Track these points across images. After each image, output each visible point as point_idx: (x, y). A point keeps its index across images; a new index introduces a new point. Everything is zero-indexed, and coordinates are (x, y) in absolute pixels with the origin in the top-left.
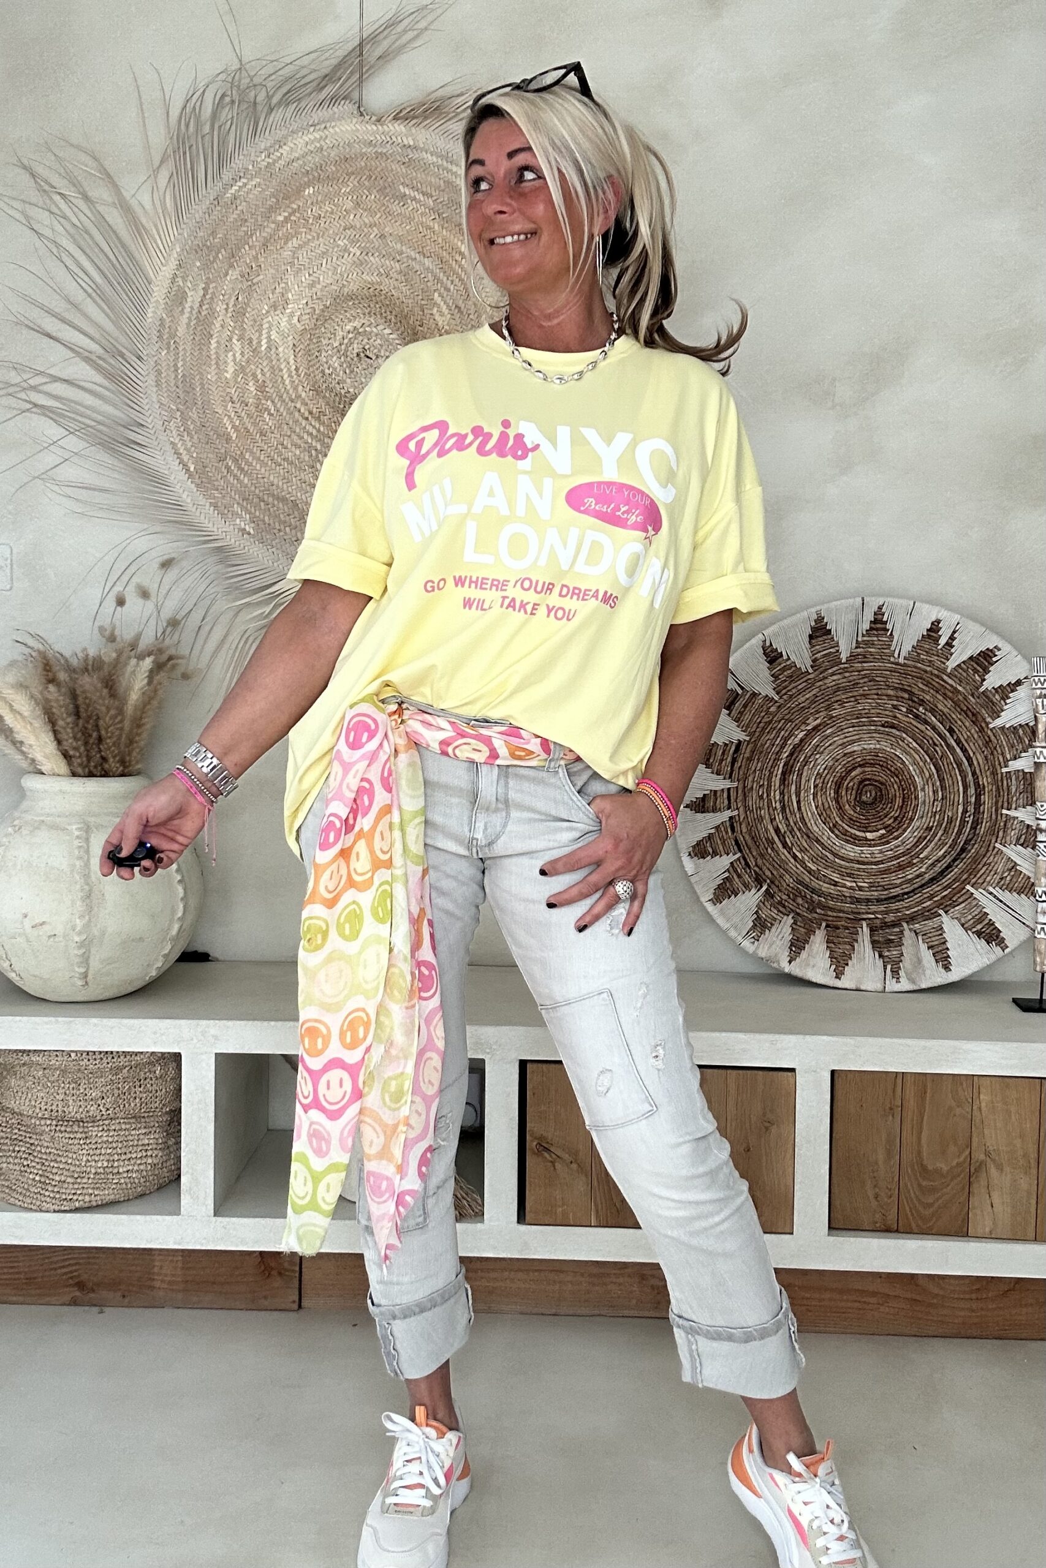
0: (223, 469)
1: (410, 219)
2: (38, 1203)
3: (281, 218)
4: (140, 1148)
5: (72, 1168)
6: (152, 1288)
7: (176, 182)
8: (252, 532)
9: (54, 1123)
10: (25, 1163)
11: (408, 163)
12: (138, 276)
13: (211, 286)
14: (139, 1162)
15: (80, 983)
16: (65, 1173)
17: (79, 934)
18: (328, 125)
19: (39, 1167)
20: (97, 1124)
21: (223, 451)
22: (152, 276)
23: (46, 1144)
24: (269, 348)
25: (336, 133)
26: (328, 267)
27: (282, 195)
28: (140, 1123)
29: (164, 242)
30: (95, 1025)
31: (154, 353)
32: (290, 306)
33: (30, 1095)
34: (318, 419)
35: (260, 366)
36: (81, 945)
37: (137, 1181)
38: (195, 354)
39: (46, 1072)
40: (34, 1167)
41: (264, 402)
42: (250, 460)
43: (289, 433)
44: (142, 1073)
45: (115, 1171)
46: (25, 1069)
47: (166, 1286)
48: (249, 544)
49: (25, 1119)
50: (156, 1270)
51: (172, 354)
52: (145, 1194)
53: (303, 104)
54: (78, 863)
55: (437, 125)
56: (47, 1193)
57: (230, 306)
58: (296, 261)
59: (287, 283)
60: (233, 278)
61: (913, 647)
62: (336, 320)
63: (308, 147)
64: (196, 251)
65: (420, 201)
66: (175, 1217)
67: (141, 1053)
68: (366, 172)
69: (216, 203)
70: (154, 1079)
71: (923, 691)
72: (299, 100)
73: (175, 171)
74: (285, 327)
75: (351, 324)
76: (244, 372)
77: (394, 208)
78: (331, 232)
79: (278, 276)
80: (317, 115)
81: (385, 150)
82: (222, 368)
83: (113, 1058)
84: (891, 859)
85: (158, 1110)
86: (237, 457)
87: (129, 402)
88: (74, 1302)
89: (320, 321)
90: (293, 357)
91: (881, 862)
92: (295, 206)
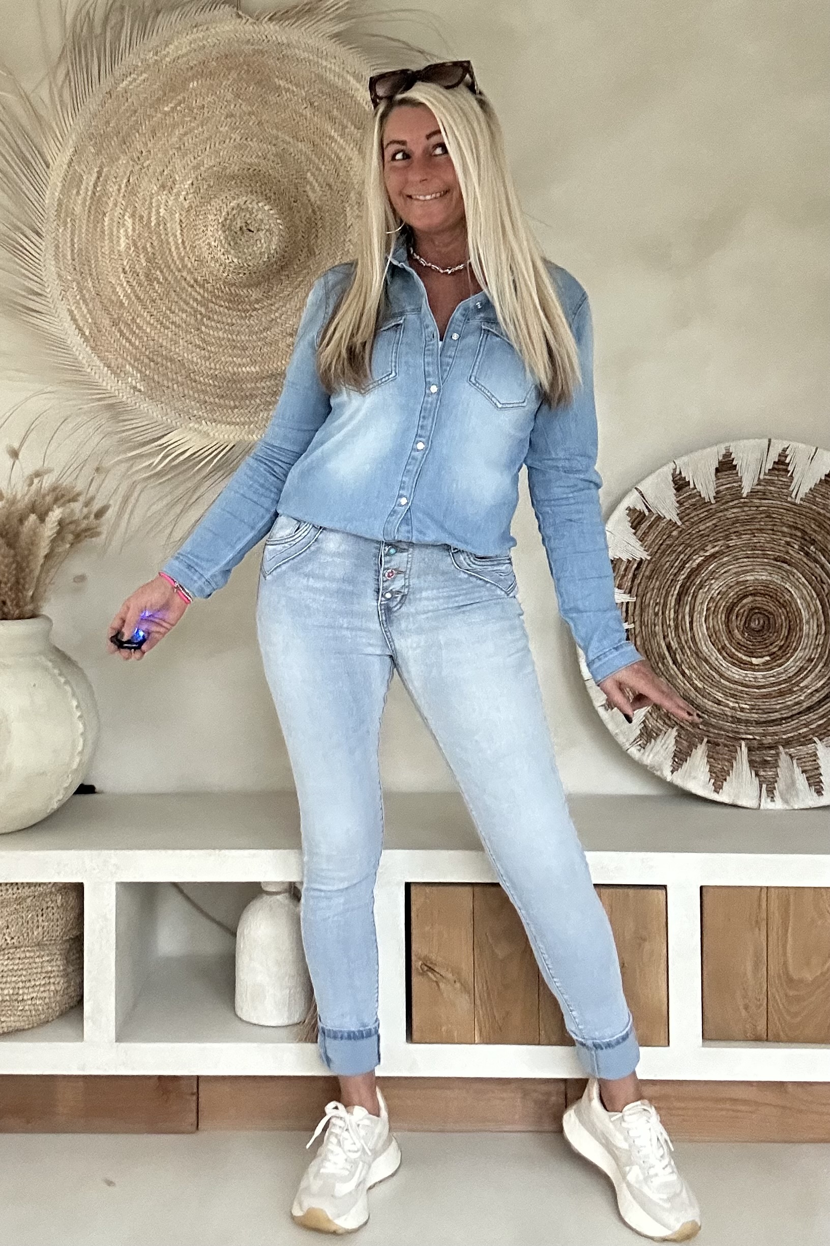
0: (116, 331)
1: (285, 108)
3: (166, 109)
4: (44, 975)
6: (54, 1113)
7: (72, 78)
8: (143, 390)
11: (282, 59)
12: (38, 163)
13: (105, 170)
14: (42, 989)
18: (210, 27)
20: (2, 952)
21: (116, 316)
22: (52, 163)
24: (158, 224)
25: (217, 32)
26: (211, 151)
27: (168, 88)
28: (44, 950)
29: (62, 133)
30: (2, 857)
31: (52, 230)
32: (177, 186)
34: (202, 286)
35: (150, 240)
37: (40, 1008)
38: (91, 231)
41: (153, 271)
42: (141, 325)
43: (176, 300)
45: (20, 998)
47: (68, 1112)
48: (139, 400)
50: (59, 1096)
51: (68, 231)
52: (48, 1022)
53: (187, 9)
55: (309, 25)
57: (123, 186)
58: (182, 147)
59: (174, 166)
60: (124, 162)
61: (810, 489)
62: (221, 198)
63: (192, 45)
64: (90, 137)
65: (294, 92)
66: (78, 1044)
67: (45, 884)
68: (245, 67)
69: (109, 96)
70: (55, 909)
71: (815, 531)
72: (184, 4)
73: (70, 68)
74: (173, 205)
75: (235, 202)
76: (135, 245)
77: (272, 98)
78: (214, 120)
79: (166, 160)
80: (200, 18)
81: (261, 48)
82: (115, 242)
83: (18, 889)
84: (773, 684)
85: (58, 939)
86: (129, 322)
87: (28, 274)
89: (205, 199)
90: (179, 232)
91: (764, 687)
92: (180, 98)
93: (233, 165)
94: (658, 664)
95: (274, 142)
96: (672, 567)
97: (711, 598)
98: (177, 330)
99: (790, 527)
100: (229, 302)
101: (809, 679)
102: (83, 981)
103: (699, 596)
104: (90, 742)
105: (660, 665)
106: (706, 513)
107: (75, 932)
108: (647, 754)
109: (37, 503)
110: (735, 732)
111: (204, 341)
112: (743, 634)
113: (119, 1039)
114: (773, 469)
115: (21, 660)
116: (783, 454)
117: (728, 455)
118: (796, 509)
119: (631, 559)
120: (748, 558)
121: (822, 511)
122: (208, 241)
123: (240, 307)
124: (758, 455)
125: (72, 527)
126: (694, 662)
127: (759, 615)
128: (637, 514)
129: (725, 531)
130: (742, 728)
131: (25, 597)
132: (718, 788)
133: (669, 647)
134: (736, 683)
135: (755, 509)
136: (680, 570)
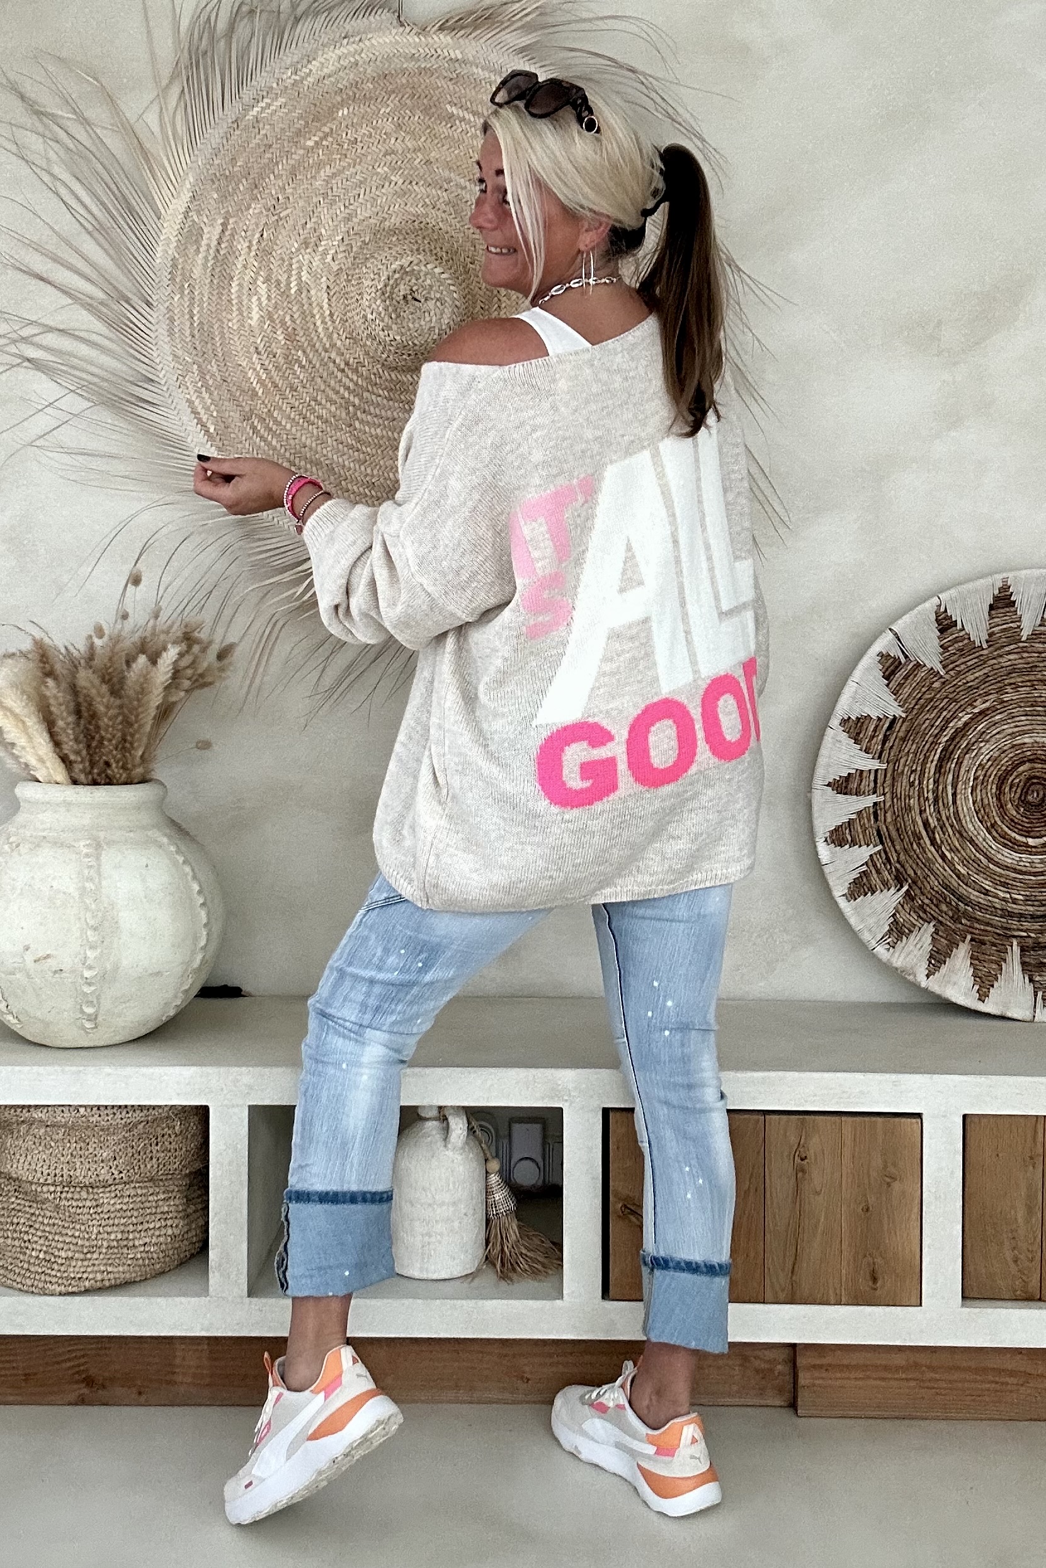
0: (248, 429)
1: (459, 142)
2: (41, 1285)
3: (310, 143)
4: (159, 1217)
5: (80, 1242)
6: (172, 1382)
7: (188, 102)
9: (59, 1189)
10: (26, 1238)
11: (456, 80)
12: (146, 212)
13: (231, 221)
14: (157, 1233)
15: (88, 1025)
16: (71, 1246)
17: (90, 968)
18: (364, 36)
19: (41, 1241)
20: (108, 1189)
21: (247, 409)
22: (163, 211)
23: (48, 1214)
24: (300, 291)
25: (373, 44)
26: (366, 197)
27: (312, 117)
28: (158, 1186)
29: (176, 173)
30: (109, 1074)
31: (165, 299)
32: (323, 243)
33: (29, 1157)
34: (356, 371)
35: (289, 311)
36: (89, 981)
37: (155, 1256)
38: (214, 299)
39: (48, 1129)
40: (36, 1242)
41: (294, 352)
42: (279, 419)
43: (323, 387)
44: (159, 1129)
45: (131, 1244)
46: (23, 1128)
47: (190, 1380)
49: (24, 1185)
50: (178, 1361)
51: (186, 299)
52: (163, 1272)
53: (334, 13)
54: (87, 885)
55: (490, 35)
56: (54, 1273)
57: (254, 243)
58: (329, 191)
59: (319, 217)
60: (256, 211)
62: (379, 258)
63: (341, 62)
64: (212, 181)
65: (469, 122)
66: (203, 1299)
67: (160, 1107)
68: (409, 90)
69: (235, 126)
70: (173, 1136)
72: (330, 9)
73: (186, 90)
74: (318, 266)
75: (398, 263)
76: (271, 318)
77: (443, 130)
78: (369, 158)
79: (311, 209)
80: (350, 26)
81: (430, 65)
82: (245, 314)
83: (128, 1113)
85: (177, 1172)
86: (264, 416)
87: (136, 354)
88: (82, 1401)
89: (359, 259)
90: (326, 300)
91: (1042, 874)
92: (327, 130)
93: (393, 218)
94: (912, 844)
95: (446, 186)
96: (932, 726)
97: (980, 765)
98: (324, 426)
102: (207, 1223)
103: (965, 762)
104: (215, 936)
105: (914, 844)
106: (976, 660)
107: (198, 1165)
108: (896, 955)
109: (148, 640)
110: (1006, 928)
111: (358, 440)
112: (1017, 807)
113: (251, 1294)
115: (132, 835)
117: (1005, 588)
119: (881, 717)
120: (1026, 715)
122: (363, 312)
123: (402, 397)
124: (1042, 590)
125: (189, 672)
126: (958, 845)
127: (1038, 787)
128: (890, 661)
129: (999, 682)
130: (1014, 923)
131: (133, 758)
132: (982, 997)
133: (926, 824)
135: (1036, 655)
136: (942, 730)
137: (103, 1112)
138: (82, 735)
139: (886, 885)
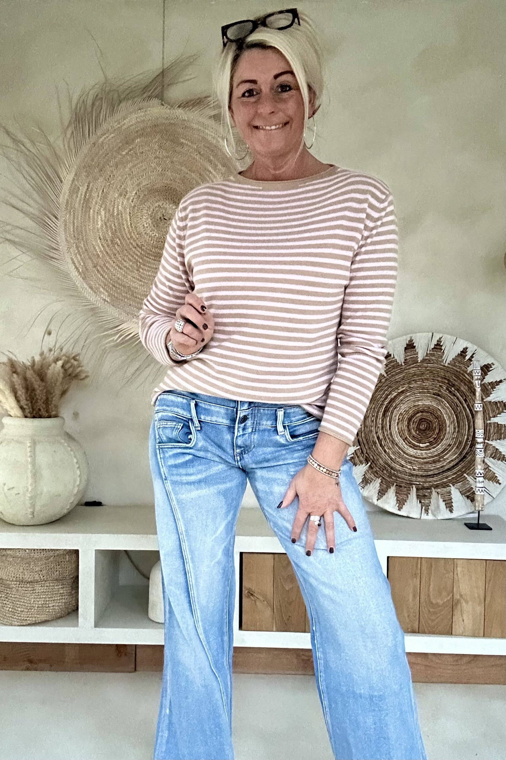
1: (185, 154)
2: (10, 622)
3: (124, 153)
4: (59, 595)
5: (27, 605)
6: (63, 662)
7: (75, 136)
8: (109, 301)
9: (18, 583)
10: (4, 602)
11: (185, 128)
12: (57, 181)
13: (91, 185)
14: (58, 601)
15: (30, 516)
16: (23, 607)
17: (30, 493)
18: (147, 110)
19: (11, 604)
20: (39, 583)
21: (95, 262)
22: (63, 179)
23: (14, 593)
24: (118, 214)
25: (151, 113)
26: (146, 176)
27: (125, 142)
28: (59, 582)
29: (69, 164)
30: (38, 536)
31: (63, 216)
32: (128, 194)
33: (6, 570)
34: (141, 248)
35: (113, 222)
36: (31, 498)
37: (57, 611)
38: (83, 216)
39: (14, 558)
40: (8, 604)
41: (115, 239)
42: (108, 267)
43: (127, 255)
44: (60, 559)
45: (47, 606)
46: (4, 558)
47: (71, 661)
48: (107, 306)
49: (4, 581)
50: (66, 653)
51: (72, 216)
52: (61, 617)
53: (135, 99)
54: (30, 459)
55: (199, 110)
56: (15, 617)
57: (100, 193)
58: (131, 173)
59: (126, 184)
60: (101, 181)
61: (453, 359)
62: (150, 201)
63: (137, 120)
64: (83, 167)
65: (190, 146)
66: (76, 628)
67: (60, 550)
68: (165, 132)
69: (94, 145)
70: (65, 562)
71: (455, 380)
73: (74, 131)
74: (126, 204)
75: (157, 203)
76: (106, 226)
77: (178, 149)
78: (148, 160)
79: (123, 180)
80: (142, 105)
81: (173, 122)
82: (95, 223)
83: (46, 552)
84: (430, 457)
85: (66, 576)
86: (102, 265)
87: (51, 239)
88: (28, 669)
89: (143, 202)
90: (129, 219)
91: (425, 458)
92: (131, 147)
93: (157, 184)
94: (372, 446)
95: (179, 172)
97: (400, 413)
98: (127, 271)
99: (442, 378)
100: (155, 256)
101: (449, 454)
102: (78, 598)
103: (394, 412)
104: (83, 480)
106: (399, 370)
107: (76, 574)
108: (365, 491)
110: (410, 481)
111: (141, 277)
112: (416, 431)
113: (96, 626)
114: (434, 348)
115: (49, 439)
116: (439, 341)
117: (411, 341)
118: (446, 369)
120: (420, 393)
121: (459, 370)
122: (143, 224)
124: (426, 342)
126: (390, 446)
127: (424, 423)
129: (409, 379)
130: (414, 479)
131: (51, 407)
132: (399, 510)
133: (378, 438)
134: (411, 456)
135: (424, 368)
136: (385, 399)
137: (36, 552)
138: (28, 399)
139: (361, 463)
